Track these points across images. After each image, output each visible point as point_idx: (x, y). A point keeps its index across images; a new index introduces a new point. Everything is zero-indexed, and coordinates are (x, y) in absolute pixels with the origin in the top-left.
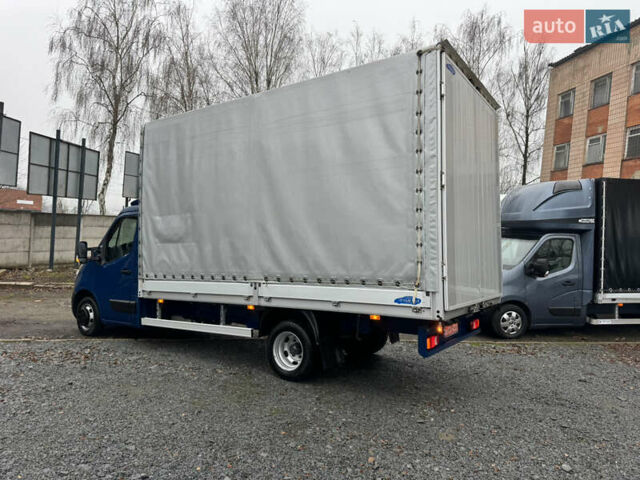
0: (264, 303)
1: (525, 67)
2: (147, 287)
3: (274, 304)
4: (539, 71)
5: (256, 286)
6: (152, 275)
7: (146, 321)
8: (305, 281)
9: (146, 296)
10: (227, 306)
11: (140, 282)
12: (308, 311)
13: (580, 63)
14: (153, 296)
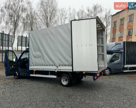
0: (59, 70)
1: (106, 16)
2: (31, 68)
3: (61, 71)
4: (109, 17)
5: (57, 67)
6: (32, 65)
7: (31, 75)
8: (68, 66)
9: (31, 70)
10: (50, 71)
11: (30, 67)
12: (69, 72)
13: (118, 15)
14: (33, 70)
